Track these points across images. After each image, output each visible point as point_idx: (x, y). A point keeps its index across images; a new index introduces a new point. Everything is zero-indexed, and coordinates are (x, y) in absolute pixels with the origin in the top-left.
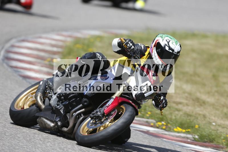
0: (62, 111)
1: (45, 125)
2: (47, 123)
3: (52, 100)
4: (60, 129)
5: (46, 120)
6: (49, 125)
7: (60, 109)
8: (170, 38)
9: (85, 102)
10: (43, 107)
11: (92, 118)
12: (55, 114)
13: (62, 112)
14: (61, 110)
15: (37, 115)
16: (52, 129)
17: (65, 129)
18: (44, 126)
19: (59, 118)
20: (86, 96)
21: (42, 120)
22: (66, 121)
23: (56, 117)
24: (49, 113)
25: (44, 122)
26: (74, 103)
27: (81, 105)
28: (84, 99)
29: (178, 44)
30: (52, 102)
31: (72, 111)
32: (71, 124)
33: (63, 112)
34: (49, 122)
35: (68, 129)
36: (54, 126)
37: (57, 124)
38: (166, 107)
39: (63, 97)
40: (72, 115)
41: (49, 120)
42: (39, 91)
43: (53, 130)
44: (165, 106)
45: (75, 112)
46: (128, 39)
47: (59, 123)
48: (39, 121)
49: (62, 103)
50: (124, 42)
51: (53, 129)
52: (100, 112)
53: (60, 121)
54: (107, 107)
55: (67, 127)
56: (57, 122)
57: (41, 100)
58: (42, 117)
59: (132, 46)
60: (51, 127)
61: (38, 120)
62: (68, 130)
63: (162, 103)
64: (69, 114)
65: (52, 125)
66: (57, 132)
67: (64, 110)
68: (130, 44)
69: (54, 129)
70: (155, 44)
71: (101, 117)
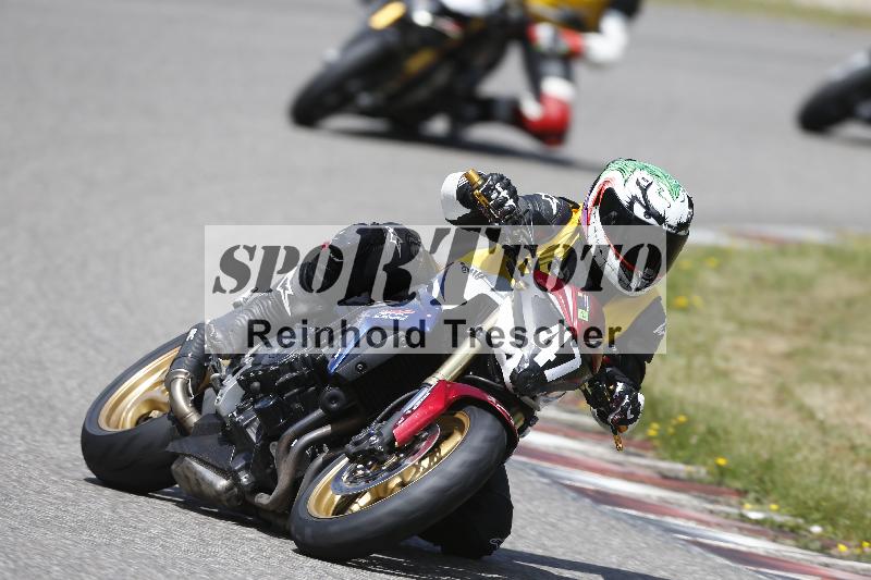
0: (252, 434)
1: (198, 484)
2: (203, 479)
3: (221, 396)
4: (248, 498)
5: (200, 468)
6: (211, 485)
7: (247, 426)
8: (652, 173)
9: (334, 398)
10: (194, 418)
11: (353, 459)
12: (232, 443)
13: (254, 438)
14: (249, 431)
15: (171, 447)
16: (220, 501)
17: (264, 499)
18: (196, 489)
19: (244, 458)
20: (336, 380)
21: (188, 468)
22: (269, 471)
23: (235, 454)
24: (211, 441)
25: (196, 473)
26: (297, 406)
27: (319, 412)
28: (330, 391)
29: (683, 196)
30: (222, 400)
31: (287, 433)
32: (284, 480)
33: (257, 438)
34: (209, 475)
35: (271, 497)
36: (229, 489)
37: (236, 480)
38: (634, 420)
39: (256, 384)
40: (289, 448)
41: (213, 466)
42: (180, 363)
43: (226, 504)
44: (630, 416)
45: (299, 435)
46: (491, 175)
47: (244, 479)
48: (179, 470)
49: (253, 404)
50: (480, 183)
51: (223, 498)
52: (379, 434)
53: (246, 468)
54: (406, 416)
55: (270, 492)
56: (236, 472)
57: (187, 394)
58: (189, 456)
59: (505, 200)
60: (216, 491)
61: (173, 467)
62: (272, 503)
63: (617, 406)
64: (276, 443)
65: (222, 483)
66: (238, 509)
67: (259, 430)
68: (499, 193)
69: (228, 500)
70: (598, 196)
71: (381, 453)
